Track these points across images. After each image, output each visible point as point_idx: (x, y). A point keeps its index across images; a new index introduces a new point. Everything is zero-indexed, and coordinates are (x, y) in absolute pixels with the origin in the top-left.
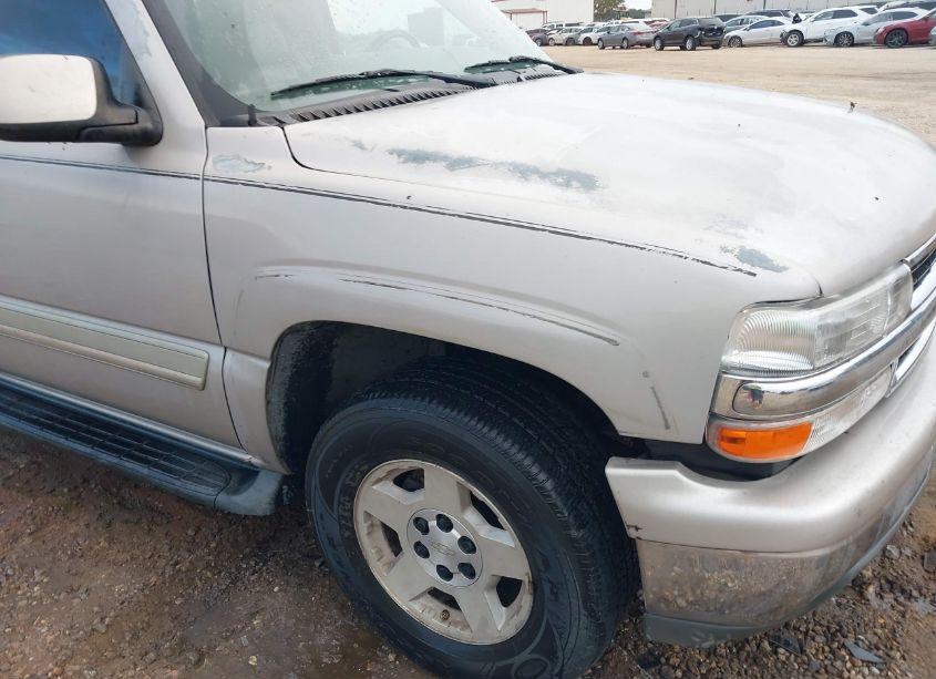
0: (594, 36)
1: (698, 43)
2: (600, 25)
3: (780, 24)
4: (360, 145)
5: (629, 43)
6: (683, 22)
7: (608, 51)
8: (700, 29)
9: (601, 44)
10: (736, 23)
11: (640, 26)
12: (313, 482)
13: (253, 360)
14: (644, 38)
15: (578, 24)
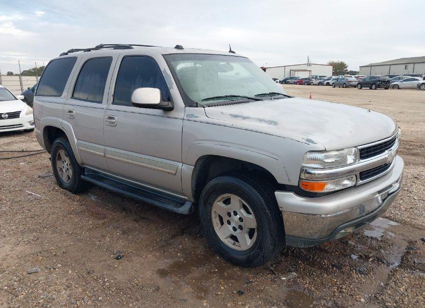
0: (331, 82)
1: (378, 87)
2: (334, 77)
3: (417, 80)
4: (222, 113)
5: (346, 85)
6: (371, 78)
7: (337, 88)
8: (379, 81)
9: (333, 85)
10: (396, 79)
11: (353, 78)
12: (202, 201)
13: (190, 166)
14: (354, 83)
15: (324, 77)
